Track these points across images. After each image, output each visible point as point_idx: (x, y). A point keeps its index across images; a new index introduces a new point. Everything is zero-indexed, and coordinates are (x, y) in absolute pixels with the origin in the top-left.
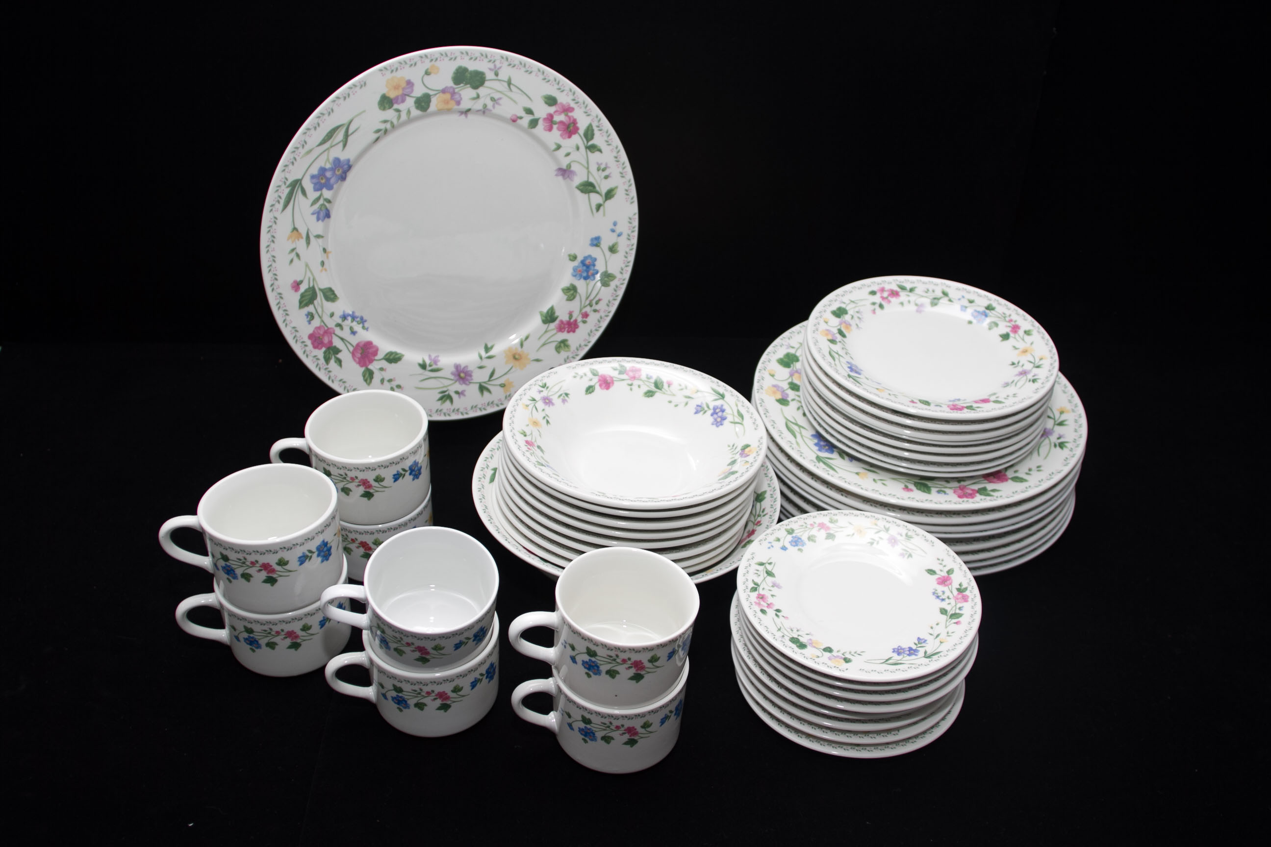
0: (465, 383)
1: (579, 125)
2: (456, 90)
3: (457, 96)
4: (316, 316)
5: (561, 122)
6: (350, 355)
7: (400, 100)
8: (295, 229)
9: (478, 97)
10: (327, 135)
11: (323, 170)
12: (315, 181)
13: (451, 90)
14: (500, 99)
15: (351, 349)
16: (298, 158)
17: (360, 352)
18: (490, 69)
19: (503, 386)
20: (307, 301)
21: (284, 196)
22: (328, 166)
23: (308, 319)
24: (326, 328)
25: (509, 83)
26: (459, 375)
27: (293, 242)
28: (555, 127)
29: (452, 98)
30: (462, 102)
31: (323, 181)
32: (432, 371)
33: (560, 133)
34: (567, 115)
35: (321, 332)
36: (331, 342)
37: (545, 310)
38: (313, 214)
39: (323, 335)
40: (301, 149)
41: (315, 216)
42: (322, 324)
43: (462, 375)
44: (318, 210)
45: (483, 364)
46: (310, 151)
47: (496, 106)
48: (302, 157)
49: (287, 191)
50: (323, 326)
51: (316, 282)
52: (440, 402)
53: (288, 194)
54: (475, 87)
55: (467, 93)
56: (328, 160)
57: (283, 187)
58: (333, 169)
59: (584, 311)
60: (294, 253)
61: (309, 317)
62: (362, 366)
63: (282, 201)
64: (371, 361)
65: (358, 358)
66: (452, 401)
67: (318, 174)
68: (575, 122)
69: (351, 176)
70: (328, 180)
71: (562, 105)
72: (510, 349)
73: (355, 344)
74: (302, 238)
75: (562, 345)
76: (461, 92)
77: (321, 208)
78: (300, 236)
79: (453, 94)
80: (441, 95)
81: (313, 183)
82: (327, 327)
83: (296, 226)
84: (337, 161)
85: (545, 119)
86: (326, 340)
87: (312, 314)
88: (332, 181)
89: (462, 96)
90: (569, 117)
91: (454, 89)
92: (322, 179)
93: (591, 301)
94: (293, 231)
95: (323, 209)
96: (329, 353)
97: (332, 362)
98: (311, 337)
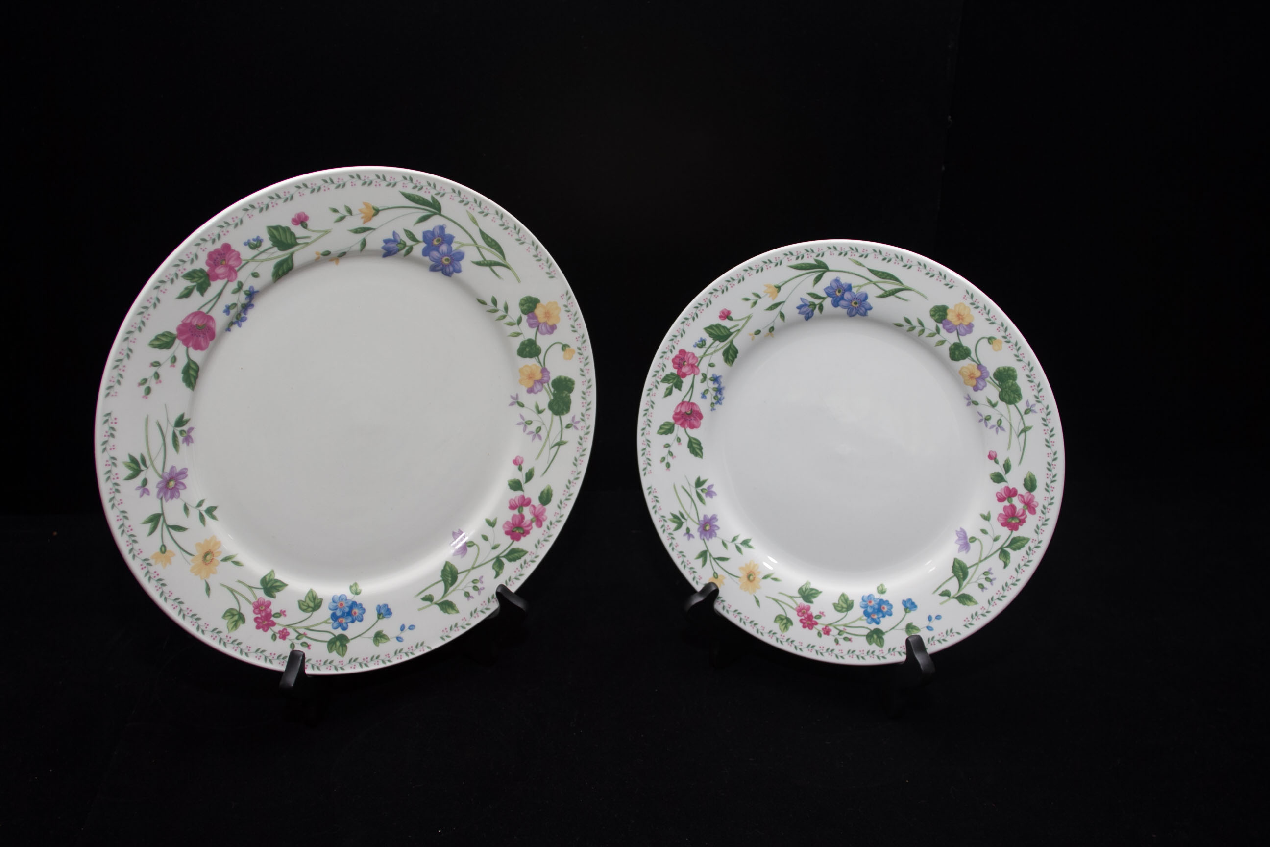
0: (160, 490)
1: (523, 539)
2: (546, 385)
3: (539, 387)
4: (255, 252)
5: (523, 517)
6: (195, 310)
7: (532, 321)
8: (377, 211)
9: (540, 412)
10: (493, 240)
11: (449, 240)
12: (437, 231)
13: (545, 379)
14: (540, 438)
15: (205, 310)
16: (467, 207)
17: (200, 324)
18: (574, 418)
19: (163, 549)
20: (278, 237)
21: (422, 194)
22: (454, 246)
23: (252, 241)
24: (237, 269)
25: (559, 444)
26: (171, 479)
27: (361, 210)
28: (516, 512)
29: (536, 382)
30: (532, 394)
31: (435, 243)
32: (175, 437)
33: (510, 520)
34: (532, 521)
35: (232, 263)
36: (216, 277)
37: (278, 576)
38: (394, 233)
39: (226, 265)
40: (479, 210)
41: (391, 237)
42: (243, 263)
43: (172, 484)
44: (399, 240)
45: (192, 510)
46: (475, 222)
47: (531, 436)
48: (468, 212)
49: (428, 198)
50: (241, 263)
51: (303, 248)
52: (128, 460)
53: (423, 198)
54: (551, 406)
55: (544, 398)
56: (463, 245)
57: (433, 192)
58: (449, 253)
59: (289, 630)
60: (345, 213)
61: (255, 243)
62: (179, 329)
63: (415, 192)
64: (186, 343)
65: (191, 323)
66: (131, 478)
67: (445, 235)
68: (525, 533)
69: (438, 277)
70: (437, 248)
71: (542, 513)
72: (218, 544)
73: (211, 314)
74: (364, 222)
75: (236, 617)
76: (544, 390)
77: (400, 243)
78: (368, 219)
79: (541, 382)
80: (540, 368)
81: (434, 229)
82: (239, 269)
83: (381, 213)
84: (461, 256)
85: (523, 497)
86: (220, 270)
87: (260, 246)
88: (435, 254)
89: (539, 393)
90: (530, 525)
91: (547, 382)
92: (438, 240)
93: (305, 635)
94: (374, 209)
95: (401, 246)
96: (201, 278)
97: (188, 284)
98: (227, 247)
